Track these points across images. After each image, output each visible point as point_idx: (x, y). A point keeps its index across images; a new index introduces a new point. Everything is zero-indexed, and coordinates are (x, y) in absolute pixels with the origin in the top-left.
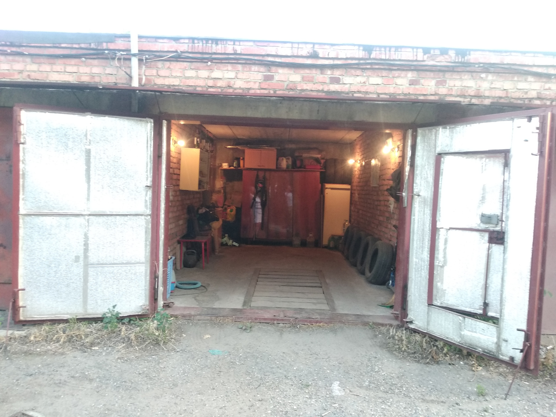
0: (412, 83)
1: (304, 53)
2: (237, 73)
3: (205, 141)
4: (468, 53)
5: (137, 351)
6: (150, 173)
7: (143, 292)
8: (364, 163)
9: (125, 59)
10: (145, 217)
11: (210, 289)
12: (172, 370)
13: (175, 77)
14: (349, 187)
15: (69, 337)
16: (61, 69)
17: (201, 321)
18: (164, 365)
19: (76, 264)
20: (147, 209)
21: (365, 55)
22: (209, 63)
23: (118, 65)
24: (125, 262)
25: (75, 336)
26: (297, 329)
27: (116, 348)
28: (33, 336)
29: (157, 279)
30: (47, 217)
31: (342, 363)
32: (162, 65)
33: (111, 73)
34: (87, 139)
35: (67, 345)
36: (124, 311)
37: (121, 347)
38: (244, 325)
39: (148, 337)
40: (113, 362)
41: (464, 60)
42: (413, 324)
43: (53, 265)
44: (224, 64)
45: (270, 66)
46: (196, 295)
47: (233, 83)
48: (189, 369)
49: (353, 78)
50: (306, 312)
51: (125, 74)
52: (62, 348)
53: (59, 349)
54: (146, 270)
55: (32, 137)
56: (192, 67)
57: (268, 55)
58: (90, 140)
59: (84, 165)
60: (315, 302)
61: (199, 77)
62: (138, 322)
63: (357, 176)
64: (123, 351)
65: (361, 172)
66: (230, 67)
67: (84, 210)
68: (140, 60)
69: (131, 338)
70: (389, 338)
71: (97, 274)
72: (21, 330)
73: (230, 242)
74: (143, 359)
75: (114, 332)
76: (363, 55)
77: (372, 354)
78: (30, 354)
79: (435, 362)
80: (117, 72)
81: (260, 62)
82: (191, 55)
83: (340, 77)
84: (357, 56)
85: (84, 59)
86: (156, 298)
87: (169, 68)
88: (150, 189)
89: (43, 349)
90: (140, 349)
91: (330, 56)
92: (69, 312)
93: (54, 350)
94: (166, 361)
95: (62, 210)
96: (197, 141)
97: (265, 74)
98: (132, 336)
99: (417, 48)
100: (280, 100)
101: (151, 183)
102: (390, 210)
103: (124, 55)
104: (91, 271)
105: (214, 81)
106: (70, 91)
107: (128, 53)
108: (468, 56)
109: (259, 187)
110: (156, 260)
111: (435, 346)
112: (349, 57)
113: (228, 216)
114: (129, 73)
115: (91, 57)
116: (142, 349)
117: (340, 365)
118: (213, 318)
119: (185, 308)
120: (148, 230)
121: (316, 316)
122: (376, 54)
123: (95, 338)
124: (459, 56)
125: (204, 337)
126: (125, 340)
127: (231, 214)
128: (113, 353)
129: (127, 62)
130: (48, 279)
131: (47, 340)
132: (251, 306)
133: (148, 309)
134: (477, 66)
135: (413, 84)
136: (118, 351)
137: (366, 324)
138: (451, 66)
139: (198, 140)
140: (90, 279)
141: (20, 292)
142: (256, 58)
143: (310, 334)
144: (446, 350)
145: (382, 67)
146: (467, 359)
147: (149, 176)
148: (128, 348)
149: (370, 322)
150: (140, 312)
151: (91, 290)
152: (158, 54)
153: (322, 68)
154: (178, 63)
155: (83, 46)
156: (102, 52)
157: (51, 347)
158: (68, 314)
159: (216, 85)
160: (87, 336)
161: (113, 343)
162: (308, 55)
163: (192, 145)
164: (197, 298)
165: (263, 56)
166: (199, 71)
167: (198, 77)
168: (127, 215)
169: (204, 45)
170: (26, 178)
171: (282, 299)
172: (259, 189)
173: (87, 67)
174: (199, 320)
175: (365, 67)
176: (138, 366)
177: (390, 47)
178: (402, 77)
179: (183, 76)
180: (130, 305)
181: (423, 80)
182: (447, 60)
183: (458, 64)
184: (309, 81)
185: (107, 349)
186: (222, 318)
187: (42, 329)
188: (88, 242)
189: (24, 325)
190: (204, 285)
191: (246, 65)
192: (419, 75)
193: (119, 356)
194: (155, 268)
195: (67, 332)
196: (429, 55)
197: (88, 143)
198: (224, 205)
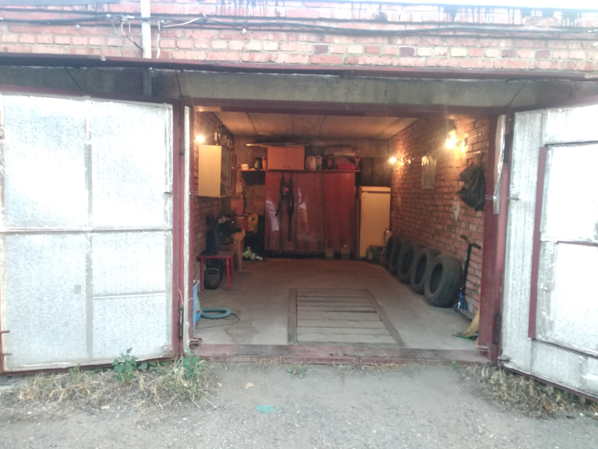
0: (506, 54)
1: (368, 15)
2: (279, 43)
3: (226, 136)
4: (578, 14)
5: (161, 410)
6: (170, 176)
7: (165, 329)
8: (410, 162)
9: (133, 26)
10: (165, 233)
11: (242, 317)
12: (211, 439)
13: (200, 49)
14: (388, 189)
15: (71, 392)
16: (49, 40)
17: (239, 364)
18: (200, 431)
19: (76, 296)
20: (167, 222)
21: (447, 19)
22: (244, 31)
23: (125, 34)
24: (140, 291)
25: (78, 391)
26: (361, 372)
27: (133, 406)
28: (22, 393)
29: (181, 312)
30: (36, 235)
31: (433, 420)
32: (182, 34)
33: (114, 45)
34: (86, 132)
35: (68, 404)
36: (141, 354)
37: (140, 404)
38: (294, 368)
39: (174, 390)
40: (131, 428)
41: (574, 23)
42: (509, 363)
43: (45, 299)
44: (263, 32)
45: (323, 35)
46: (228, 326)
47: (276, 56)
48: (235, 437)
49: (430, 49)
50: (370, 349)
51: (134, 46)
52: (61, 408)
53: (58, 410)
54: (167, 301)
55: (12, 130)
56: (222, 37)
57: (321, 20)
58: (90, 133)
59: (84, 166)
60: (376, 333)
61: (231, 49)
62: (159, 368)
63: (400, 177)
64: (143, 411)
65: (406, 172)
66: (270, 36)
67: (86, 225)
68: (154, 28)
69: (152, 392)
70: (481, 381)
71: (104, 308)
72: (6, 384)
73: (253, 256)
74: (171, 423)
75: (130, 384)
76: (444, 19)
77: (465, 406)
78: (19, 420)
79: (548, 415)
80: (123, 43)
81: (310, 29)
82: (219, 20)
83: (414, 48)
84: (436, 20)
85: (78, 26)
86: (181, 336)
87: (191, 37)
88: (170, 196)
89: (36, 411)
90: (164, 407)
91: (402, 20)
92: (69, 358)
93: (51, 413)
94: (201, 425)
95: (55, 225)
96: (218, 137)
97: (316, 44)
98: (154, 390)
99: (514, 8)
100: (336, 78)
101: (172, 189)
102: (454, 216)
103: (132, 19)
104: (97, 305)
105: (250, 54)
106: (61, 69)
107: (137, 17)
108: (578, 18)
109: (284, 192)
110: (180, 288)
111: (544, 392)
112: (426, 20)
113: (250, 226)
114: (139, 45)
115: (88, 23)
116: (168, 407)
117: (431, 424)
118: (254, 359)
119: (217, 346)
120: (169, 249)
121: (383, 354)
122: (461, 16)
123: (104, 393)
124: (567, 18)
125: (245, 385)
126: (144, 395)
127: (253, 222)
128: (130, 414)
129: (136, 30)
130: (39, 316)
131: (41, 397)
132: (299, 340)
133: (171, 352)
134: (590, 31)
135: (506, 56)
136: (137, 411)
137: (447, 363)
138: (557, 32)
139: (219, 135)
140: (96, 315)
141: (3, 335)
142: (305, 23)
143: (380, 379)
144: (559, 398)
145: (468, 34)
146: (587, 409)
147: (169, 179)
148: (149, 406)
149: (453, 360)
150: (161, 354)
151: (97, 329)
152: (177, 19)
153: (390, 35)
154: (204, 31)
155: (77, 8)
156: (102, 16)
157: (46, 408)
158: (67, 360)
159: (253, 59)
160: (93, 390)
161: (128, 399)
162: (373, 18)
163: (212, 142)
164: (229, 331)
165: (314, 20)
166: (230, 42)
167: (229, 50)
168: (141, 231)
169: (238, 6)
170: (6, 184)
171: (334, 330)
172: (285, 194)
173: (83, 37)
174: (236, 362)
175: (446, 34)
176: (165, 434)
177: (479, 8)
178: (493, 47)
179: (210, 48)
180: (148, 347)
181: (520, 51)
182: (551, 25)
183: (564, 30)
184: (373, 53)
185: (121, 408)
186: (265, 359)
187: (35, 382)
188: (92, 266)
189: (10, 377)
190: (234, 312)
191: (292, 33)
192: (515, 44)
193: (139, 420)
194: (178, 297)
195: (67, 385)
196: (529, 18)
197: (88, 137)
198: (244, 212)
